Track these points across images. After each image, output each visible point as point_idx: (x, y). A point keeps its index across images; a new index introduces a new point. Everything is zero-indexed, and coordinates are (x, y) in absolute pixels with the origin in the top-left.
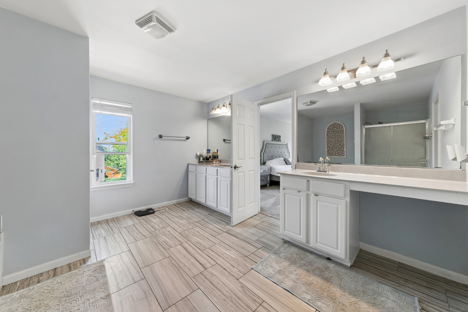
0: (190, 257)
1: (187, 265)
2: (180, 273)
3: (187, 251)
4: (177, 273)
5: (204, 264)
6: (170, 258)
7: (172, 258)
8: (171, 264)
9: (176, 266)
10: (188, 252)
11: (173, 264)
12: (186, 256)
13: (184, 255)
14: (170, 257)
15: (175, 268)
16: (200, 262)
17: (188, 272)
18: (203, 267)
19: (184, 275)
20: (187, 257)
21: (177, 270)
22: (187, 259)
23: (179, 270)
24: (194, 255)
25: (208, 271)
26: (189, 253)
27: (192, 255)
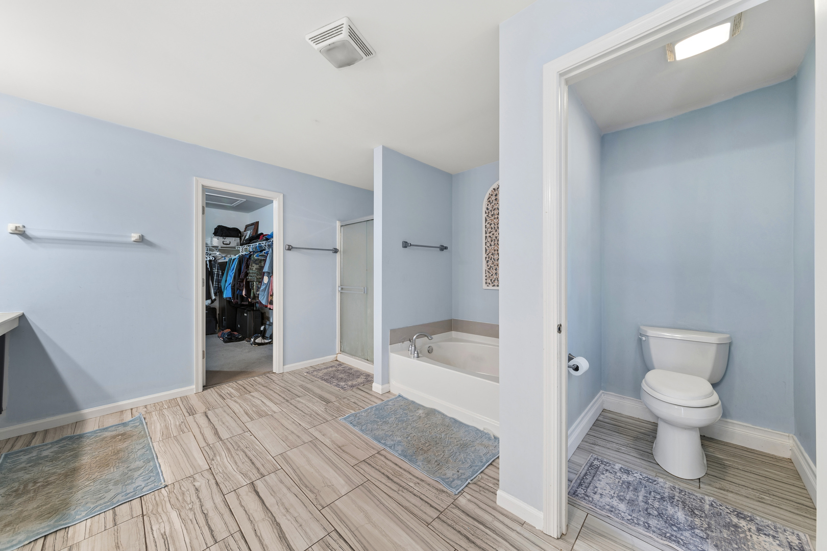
0: (274, 509)
1: (285, 490)
2: (298, 476)
3: (280, 527)
4: (304, 476)
5: (250, 494)
6: (321, 505)
7: (315, 504)
8: (316, 491)
9: (306, 486)
10: (278, 524)
11: (311, 491)
12: (284, 511)
13: (287, 515)
14: (320, 508)
15: (308, 484)
16: (257, 497)
17: (285, 477)
18: (254, 487)
19: (292, 472)
20: (281, 508)
21: (304, 480)
22: (283, 504)
23: (300, 479)
24: (263, 516)
25: (250, 479)
26: (275, 520)
27: (270, 515)
